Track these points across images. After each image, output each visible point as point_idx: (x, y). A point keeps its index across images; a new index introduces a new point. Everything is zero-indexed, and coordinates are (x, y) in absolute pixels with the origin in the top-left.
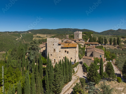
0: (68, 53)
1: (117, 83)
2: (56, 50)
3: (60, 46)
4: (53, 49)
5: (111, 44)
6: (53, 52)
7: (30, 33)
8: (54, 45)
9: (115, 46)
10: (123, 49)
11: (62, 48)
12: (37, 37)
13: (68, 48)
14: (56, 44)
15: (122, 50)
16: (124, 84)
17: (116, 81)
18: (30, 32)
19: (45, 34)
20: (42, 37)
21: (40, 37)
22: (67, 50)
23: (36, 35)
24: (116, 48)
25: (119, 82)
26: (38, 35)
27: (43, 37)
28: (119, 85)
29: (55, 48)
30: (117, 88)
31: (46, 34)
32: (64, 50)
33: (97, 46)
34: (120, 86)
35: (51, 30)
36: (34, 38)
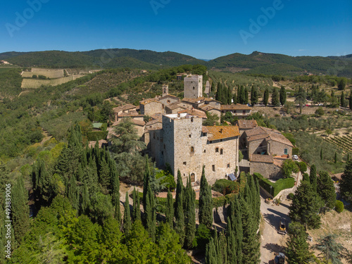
0: (221, 153)
1: (338, 215)
2: (195, 149)
3: (205, 138)
4: (188, 149)
6: (189, 154)
7: (6, 65)
8: (190, 136)
9: (276, 109)
10: (294, 114)
11: (210, 142)
12: (34, 77)
13: (221, 140)
14: (196, 133)
15: (292, 117)
16: (347, 214)
17: (333, 211)
18: (6, 63)
19: (57, 68)
20: (49, 79)
21: (42, 78)
22: (220, 145)
23: (30, 70)
24: (277, 112)
25: (339, 212)
26: (36, 71)
27: (53, 79)
28: (340, 218)
29: (193, 145)
30: (340, 227)
31: (61, 68)
32: (214, 146)
33: (246, 114)
34: (343, 221)
35: (74, 53)
36: (24, 80)
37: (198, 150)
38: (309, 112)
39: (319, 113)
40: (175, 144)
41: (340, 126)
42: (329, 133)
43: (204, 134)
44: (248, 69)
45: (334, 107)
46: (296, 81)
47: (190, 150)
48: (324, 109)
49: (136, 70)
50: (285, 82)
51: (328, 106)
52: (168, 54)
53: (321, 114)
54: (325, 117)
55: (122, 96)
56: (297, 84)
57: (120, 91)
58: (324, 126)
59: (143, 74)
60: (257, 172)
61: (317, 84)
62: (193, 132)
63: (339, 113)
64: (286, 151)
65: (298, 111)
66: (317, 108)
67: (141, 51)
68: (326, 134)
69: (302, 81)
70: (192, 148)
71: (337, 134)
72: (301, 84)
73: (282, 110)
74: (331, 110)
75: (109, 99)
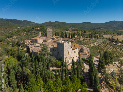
0: (75, 53)
3: (72, 48)
5: (69, 38)
6: (68, 54)
8: (68, 48)
11: (73, 50)
13: (75, 49)
14: (70, 47)
37: (70, 53)
38: (82, 39)
39: (84, 40)
40: (64, 51)
41: (91, 43)
42: (89, 45)
43: (71, 47)
44: (54, 27)
45: (88, 38)
46: (72, 30)
47: (68, 53)
48: (85, 38)
49: (15, 27)
50: (70, 31)
51: (86, 38)
52: (25, 21)
53: (85, 40)
54: (86, 41)
55: (14, 37)
56: (73, 31)
57: (12, 35)
58: (87, 43)
59: (18, 28)
60: (83, 58)
61: (79, 31)
62: (69, 47)
63: (89, 39)
64: (88, 51)
65: (79, 39)
66: (84, 38)
67: (14, 20)
68: (88, 45)
69: (74, 30)
70: (69, 52)
71: (91, 46)
72: (74, 31)
73: (74, 40)
74: (87, 39)
75: (7, 39)
